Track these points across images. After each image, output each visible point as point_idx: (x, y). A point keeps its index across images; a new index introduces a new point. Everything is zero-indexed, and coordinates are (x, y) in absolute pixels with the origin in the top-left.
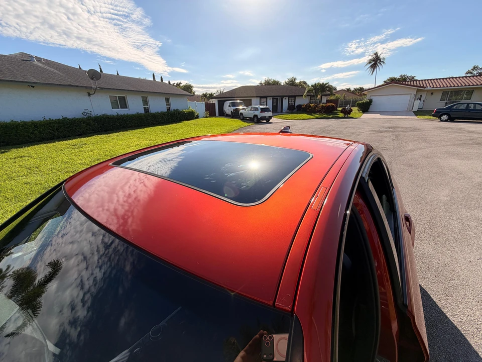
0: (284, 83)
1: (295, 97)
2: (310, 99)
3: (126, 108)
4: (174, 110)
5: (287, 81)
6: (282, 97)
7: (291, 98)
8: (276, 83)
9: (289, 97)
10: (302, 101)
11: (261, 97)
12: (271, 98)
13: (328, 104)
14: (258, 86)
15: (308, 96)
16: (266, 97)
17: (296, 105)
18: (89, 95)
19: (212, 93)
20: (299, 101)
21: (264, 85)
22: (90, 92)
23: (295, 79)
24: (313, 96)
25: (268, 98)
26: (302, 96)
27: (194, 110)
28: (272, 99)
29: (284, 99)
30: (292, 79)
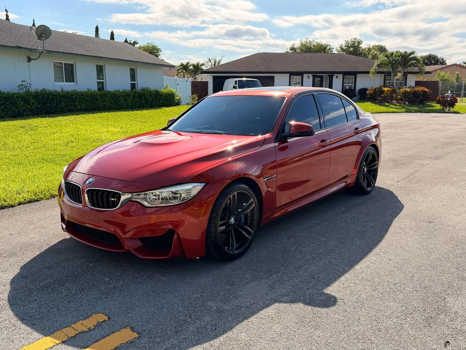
0: (339, 49)
1: (355, 74)
2: (385, 80)
3: (73, 81)
4: (143, 90)
5: (344, 45)
6: (331, 75)
7: (348, 77)
8: (322, 49)
9: (345, 74)
10: (369, 82)
11: (292, 74)
12: (310, 75)
13: (417, 89)
14: (287, 53)
15: (378, 73)
16: (301, 74)
17: (358, 88)
18: (29, 60)
19: (198, 64)
20: (362, 83)
21: (298, 51)
22: (31, 55)
23: (359, 43)
24: (389, 74)
25: (305, 76)
26: (368, 73)
27: (174, 91)
28: (311, 78)
29: (334, 78)
30: (354, 43)
